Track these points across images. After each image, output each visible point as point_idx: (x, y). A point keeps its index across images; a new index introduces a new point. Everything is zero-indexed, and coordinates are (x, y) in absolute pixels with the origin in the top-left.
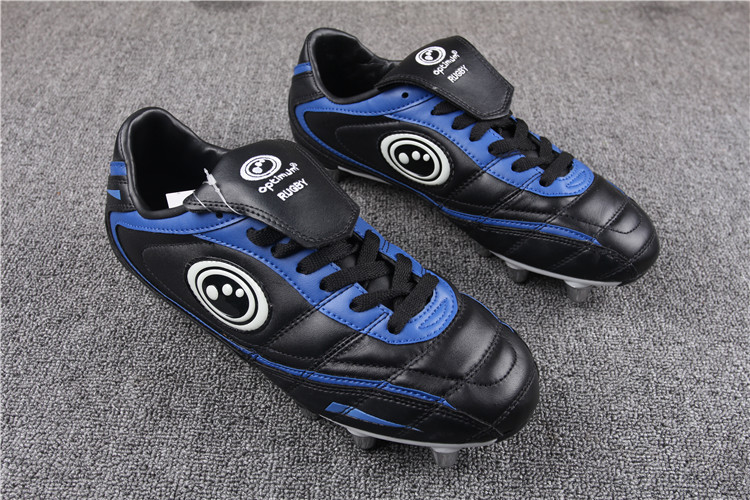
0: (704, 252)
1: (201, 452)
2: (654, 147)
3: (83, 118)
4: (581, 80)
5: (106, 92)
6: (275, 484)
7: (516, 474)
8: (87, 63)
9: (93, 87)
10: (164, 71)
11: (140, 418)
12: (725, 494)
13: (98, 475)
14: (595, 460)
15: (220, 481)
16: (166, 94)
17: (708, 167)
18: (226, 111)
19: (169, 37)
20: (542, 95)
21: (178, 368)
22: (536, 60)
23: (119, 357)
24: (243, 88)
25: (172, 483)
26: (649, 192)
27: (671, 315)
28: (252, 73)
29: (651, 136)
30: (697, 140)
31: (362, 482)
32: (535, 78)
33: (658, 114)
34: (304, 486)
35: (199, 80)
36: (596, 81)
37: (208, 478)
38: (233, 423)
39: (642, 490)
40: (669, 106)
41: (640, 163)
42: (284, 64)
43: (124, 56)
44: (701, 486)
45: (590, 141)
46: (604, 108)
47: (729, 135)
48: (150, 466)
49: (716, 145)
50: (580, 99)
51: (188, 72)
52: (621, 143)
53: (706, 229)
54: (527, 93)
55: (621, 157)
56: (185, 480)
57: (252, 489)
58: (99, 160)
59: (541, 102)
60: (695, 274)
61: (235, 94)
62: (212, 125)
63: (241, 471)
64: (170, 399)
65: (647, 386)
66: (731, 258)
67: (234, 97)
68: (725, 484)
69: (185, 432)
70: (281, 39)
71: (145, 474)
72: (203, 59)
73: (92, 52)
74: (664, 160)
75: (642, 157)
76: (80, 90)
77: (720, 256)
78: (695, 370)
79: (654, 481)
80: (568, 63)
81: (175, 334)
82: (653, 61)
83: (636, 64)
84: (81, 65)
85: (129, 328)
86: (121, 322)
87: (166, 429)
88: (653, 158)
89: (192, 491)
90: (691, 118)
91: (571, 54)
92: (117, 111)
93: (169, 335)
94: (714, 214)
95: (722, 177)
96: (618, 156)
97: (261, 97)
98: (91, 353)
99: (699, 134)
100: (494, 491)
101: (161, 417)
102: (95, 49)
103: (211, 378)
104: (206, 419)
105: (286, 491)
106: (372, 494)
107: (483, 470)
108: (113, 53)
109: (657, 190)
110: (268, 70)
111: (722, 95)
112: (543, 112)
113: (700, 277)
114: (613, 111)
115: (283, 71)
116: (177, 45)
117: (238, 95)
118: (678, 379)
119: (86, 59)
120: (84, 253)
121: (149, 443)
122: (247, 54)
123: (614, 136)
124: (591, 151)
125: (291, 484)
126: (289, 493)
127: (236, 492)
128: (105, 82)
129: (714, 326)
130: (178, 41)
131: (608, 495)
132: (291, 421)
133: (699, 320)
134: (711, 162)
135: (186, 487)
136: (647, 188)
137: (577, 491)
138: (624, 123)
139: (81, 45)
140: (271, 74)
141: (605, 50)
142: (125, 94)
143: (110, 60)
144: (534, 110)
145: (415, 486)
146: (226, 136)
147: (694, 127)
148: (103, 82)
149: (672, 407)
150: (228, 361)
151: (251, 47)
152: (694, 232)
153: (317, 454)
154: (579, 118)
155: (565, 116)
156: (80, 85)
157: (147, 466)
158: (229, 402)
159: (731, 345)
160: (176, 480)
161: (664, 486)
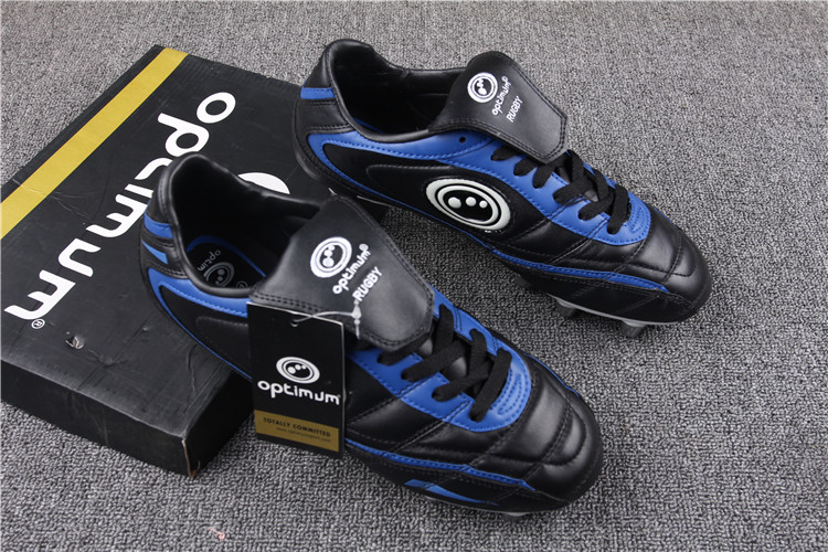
2: (736, 104)
12: (784, 478)
14: (663, 449)
15: (321, 482)
17: (791, 124)
25: (277, 485)
27: (743, 297)
29: (733, 89)
37: (310, 479)
39: (707, 476)
44: (762, 471)
45: (669, 99)
48: (256, 470)
53: (785, 199)
55: (701, 117)
56: (289, 482)
57: (350, 488)
60: (769, 250)
63: (339, 472)
65: (716, 373)
68: (784, 469)
71: (253, 478)
75: (723, 117)
77: (797, 229)
78: (764, 354)
79: (718, 467)
88: (734, 117)
89: (297, 492)
90: (778, 65)
94: (794, 180)
96: (698, 116)
109: (736, 156)
111: (813, 33)
113: (775, 254)
118: (746, 364)
123: (694, 93)
126: (383, 491)
127: (336, 492)
129: (785, 307)
131: (674, 483)
133: (771, 301)
134: (796, 118)
135: (291, 489)
137: (646, 479)
147: (780, 76)
149: (739, 394)
152: (772, 203)
155: (643, 71)
157: (253, 470)
159: (801, 326)
160: (281, 482)
161: (727, 473)
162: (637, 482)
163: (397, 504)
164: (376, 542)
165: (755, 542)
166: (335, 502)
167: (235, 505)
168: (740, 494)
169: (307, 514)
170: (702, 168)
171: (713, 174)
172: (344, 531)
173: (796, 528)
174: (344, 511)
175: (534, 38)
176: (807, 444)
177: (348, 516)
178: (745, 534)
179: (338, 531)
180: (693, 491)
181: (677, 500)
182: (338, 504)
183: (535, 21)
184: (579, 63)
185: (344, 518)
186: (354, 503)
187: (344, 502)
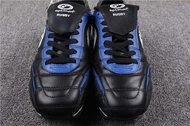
0: (173, 38)
1: (13, 87)
2: (160, 13)
12: (174, 97)
15: (17, 95)
16: (17, 3)
17: (176, 18)
18: (34, 6)
21: (9, 67)
25: (2, 95)
26: (157, 24)
27: (161, 53)
29: (159, 11)
30: (173, 11)
33: (162, 6)
37: (14, 94)
38: (24, 80)
40: (165, 4)
41: (156, 17)
44: (167, 95)
45: (141, 12)
46: (146, 5)
47: (183, 10)
49: (179, 13)
50: (139, 3)
52: (150, 12)
53: (174, 32)
55: (150, 16)
56: (7, 95)
57: (27, 97)
61: (38, 2)
62: (30, 10)
63: (24, 92)
64: (6, 74)
65: (152, 70)
66: (181, 39)
67: (37, 3)
68: (175, 95)
74: (163, 16)
75: (156, 16)
77: (178, 39)
78: (168, 66)
81: (10, 59)
87: (3, 82)
88: (159, 16)
89: (8, 97)
90: (172, 7)
92: (2, 7)
93: (8, 59)
94: (177, 29)
95: (180, 20)
96: (149, 15)
97: (45, 3)
99: (174, 10)
101: (2, 79)
103: (19, 69)
104: (16, 79)
109: (160, 23)
113: (171, 44)
114: (148, 5)
117: (38, 3)
123: (148, 11)
124: (141, 14)
127: (22, 97)
129: (174, 56)
133: (170, 54)
134: (177, 16)
135: (7, 96)
136: (157, 22)
138: (151, 8)
142: (5, 3)
146: (33, 12)
149: (160, 75)
150: (25, 65)
152: (170, 33)
158: (23, 75)
159: (179, 60)
160: (4, 95)
161: (155, 95)
164: (32, 112)
165: (165, 114)
166: (21, 100)
168: (160, 101)
169: (10, 103)
170: (150, 25)
171: (153, 27)
172: (22, 108)
173: (179, 111)
176: (182, 88)
177: (24, 104)
178: (161, 112)
179: (20, 108)
182: (22, 101)
185: (23, 105)
186: (27, 101)
187: (24, 100)
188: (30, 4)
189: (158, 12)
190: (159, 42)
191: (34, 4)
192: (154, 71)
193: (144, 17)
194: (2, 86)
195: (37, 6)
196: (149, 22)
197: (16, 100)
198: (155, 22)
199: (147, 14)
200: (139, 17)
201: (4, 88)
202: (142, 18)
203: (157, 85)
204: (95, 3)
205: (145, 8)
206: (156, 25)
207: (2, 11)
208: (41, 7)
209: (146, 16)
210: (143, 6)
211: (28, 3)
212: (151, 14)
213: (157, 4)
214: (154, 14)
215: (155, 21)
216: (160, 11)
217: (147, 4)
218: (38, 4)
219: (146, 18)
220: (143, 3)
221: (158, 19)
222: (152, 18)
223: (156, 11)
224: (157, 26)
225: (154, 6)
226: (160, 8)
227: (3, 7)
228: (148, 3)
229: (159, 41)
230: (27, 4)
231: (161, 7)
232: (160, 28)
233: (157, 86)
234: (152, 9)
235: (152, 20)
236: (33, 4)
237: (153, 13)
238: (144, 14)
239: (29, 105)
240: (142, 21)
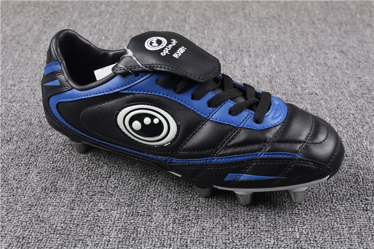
1: (73, 209)
2: (367, 57)
3: (22, 45)
4: (323, 25)
5: (36, 33)
6: (116, 226)
7: (269, 224)
8: (27, 19)
9: (29, 31)
10: (72, 22)
11: (38, 192)
13: (8, 220)
14: (321, 217)
15: (83, 225)
18: (106, 41)
19: (76, 6)
20: (298, 32)
21: (64, 167)
22: (295, 15)
23: (29, 161)
24: (117, 30)
25: (53, 225)
26: (362, 79)
28: (123, 23)
29: (365, 51)
31: (171, 226)
32: (294, 24)
34: (135, 228)
35: (91, 26)
36: (332, 25)
37: (76, 222)
38: (94, 195)
39: (351, 234)
41: (358, 64)
42: (143, 18)
43: (49, 16)
45: (327, 54)
46: (336, 38)
48: (41, 216)
50: (321, 34)
51: (85, 23)
52: (346, 55)
54: (289, 31)
55: (346, 62)
56: (61, 223)
57: (102, 229)
58: (29, 65)
59: (297, 35)
61: (113, 33)
63: (96, 220)
64: (57, 182)
65: (357, 179)
67: (111, 35)
69: (64, 199)
70: (142, 7)
71: (37, 220)
72: (95, 16)
73: (30, 14)
75: (359, 62)
76: (22, 31)
79: (359, 229)
80: (315, 16)
81: (64, 150)
82: (369, 14)
83: (358, 16)
84: (23, 20)
85: (37, 147)
86: (32, 144)
87: (53, 197)
88: (366, 62)
89: (65, 229)
91: (317, 12)
92: (42, 41)
93: (60, 150)
96: (344, 61)
97: (128, 35)
98: (12, 159)
100: (254, 232)
101: (51, 191)
102: (33, 12)
103: (84, 172)
104: (78, 193)
105: (123, 230)
106: (177, 233)
107: (247, 221)
108: (42, 14)
109: (367, 78)
110: (133, 22)
112: (298, 40)
114: (341, 39)
115: (142, 22)
116: (81, 10)
117: (114, 34)
119: (26, 17)
120: (15, 110)
121: (42, 204)
122: (121, 14)
123: (342, 52)
124: (326, 59)
125: (126, 226)
126: (125, 231)
127: (92, 230)
128: (37, 28)
130: (81, 8)
131: (328, 236)
132: (130, 194)
135: (62, 227)
136: (361, 77)
137: (308, 233)
138: (348, 45)
139: (25, 11)
140: (135, 24)
141: (339, 10)
142: (48, 34)
143: (41, 18)
144: (292, 39)
145: (204, 229)
148: (36, 28)
150: (95, 163)
151: (124, 11)
153: (144, 211)
154: (320, 43)
155: (311, 42)
156: (22, 29)
157: (39, 217)
158: (93, 184)
160: (56, 223)
161: (365, 232)
162: (301, 233)
163: (134, 239)
166: (90, 236)
167: (21, 235)
170: (347, 83)
171: (353, 86)
174: (96, 241)
175: (248, 27)
177: (97, 244)
180: (341, 242)
181: (330, 246)
182: (92, 237)
183: (250, 21)
184: (274, 38)
185: (95, 245)
186: (103, 237)
187: (97, 236)
188: (97, 36)
189: (362, 53)
190: (367, 118)
191: (106, 35)
192: (360, 181)
193: (334, 66)
194: (50, 205)
195: (112, 40)
196: (345, 75)
197: (81, 236)
198: (356, 75)
199: (340, 59)
200: (323, 65)
201: (55, 209)
202: (329, 67)
203: (369, 210)
204: (230, 34)
205: (334, 46)
206: (360, 82)
207: (43, 50)
208: (121, 41)
209: (338, 63)
210: (331, 41)
211: (92, 33)
212: (347, 58)
213: (359, 36)
214: (354, 58)
215: (357, 73)
216: (367, 51)
217: (337, 36)
218: (114, 37)
219: (337, 67)
220: (331, 36)
221: (363, 68)
222: (350, 68)
223: (359, 52)
224: (361, 84)
225: (353, 41)
226: (365, 45)
227: (44, 42)
228: (341, 34)
229: (367, 116)
230: (92, 36)
231: (369, 42)
232: (368, 89)
233: (368, 214)
234: (350, 47)
235: (352, 72)
236: (103, 36)
237: (353, 56)
238: (332, 58)
239: (108, 245)
240: (330, 73)
